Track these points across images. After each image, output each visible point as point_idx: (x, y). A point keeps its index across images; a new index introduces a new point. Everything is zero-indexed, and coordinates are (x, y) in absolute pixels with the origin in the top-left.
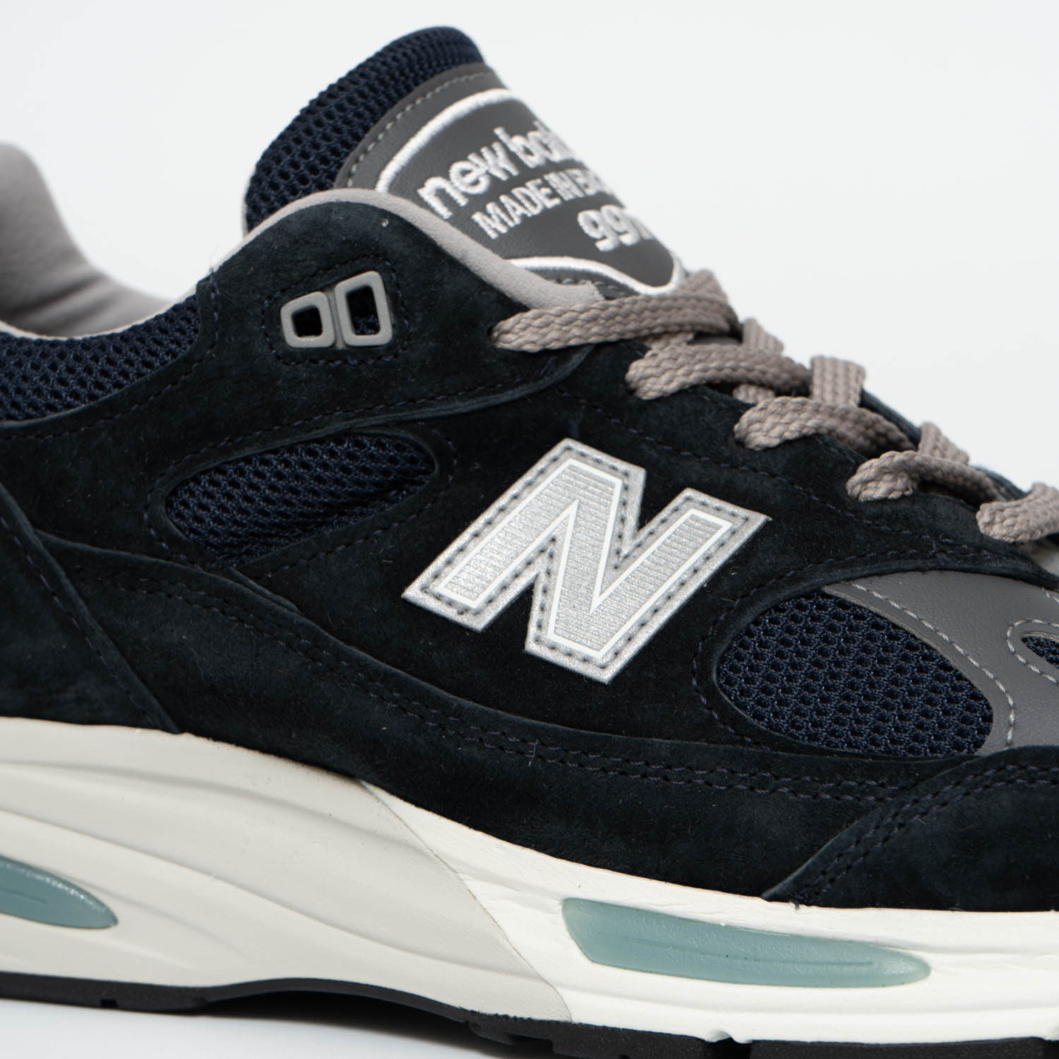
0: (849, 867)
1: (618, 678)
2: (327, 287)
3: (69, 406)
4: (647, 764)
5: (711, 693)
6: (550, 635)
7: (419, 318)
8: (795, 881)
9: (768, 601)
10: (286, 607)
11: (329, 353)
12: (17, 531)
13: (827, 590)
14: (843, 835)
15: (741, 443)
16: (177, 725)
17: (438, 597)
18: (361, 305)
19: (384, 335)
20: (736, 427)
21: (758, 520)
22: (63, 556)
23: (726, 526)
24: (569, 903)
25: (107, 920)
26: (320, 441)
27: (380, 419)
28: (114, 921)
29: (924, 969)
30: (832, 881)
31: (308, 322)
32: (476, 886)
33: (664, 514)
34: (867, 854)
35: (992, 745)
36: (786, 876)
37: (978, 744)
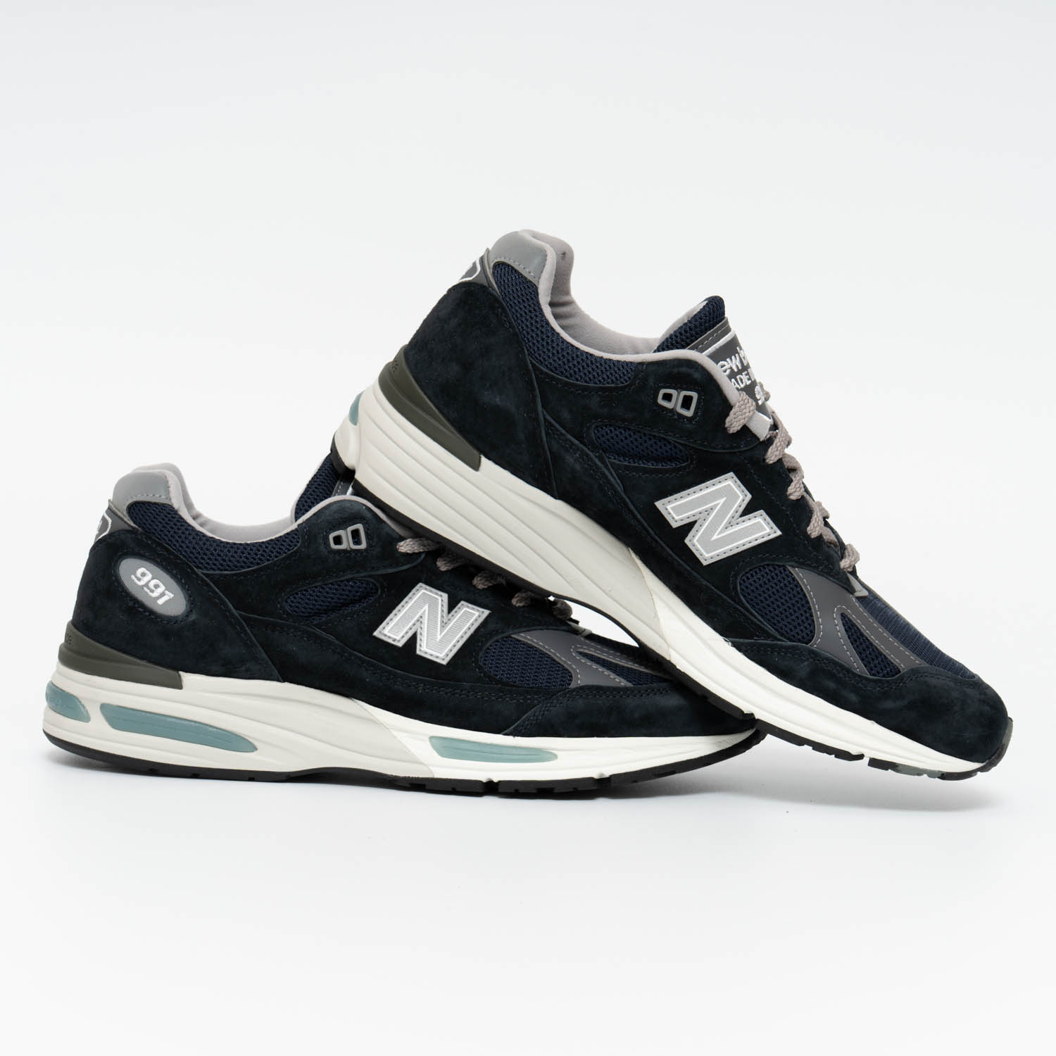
0: (531, 724)
1: (449, 663)
2: (345, 528)
3: (249, 567)
4: (461, 691)
5: (480, 668)
6: (424, 648)
7: (375, 540)
8: (514, 729)
9: (495, 638)
10: (332, 638)
11: (344, 551)
12: (229, 611)
13: (513, 636)
14: (529, 713)
15: (475, 588)
16: (283, 679)
17: (385, 635)
18: (355, 534)
19: (363, 546)
21: (487, 612)
22: (247, 620)
23: (477, 614)
24: (431, 738)
25: (254, 749)
26: (342, 581)
27: (362, 575)
28: (256, 749)
29: (555, 757)
30: (525, 729)
31: (338, 540)
32: (395, 733)
33: (456, 609)
34: (537, 720)
35: (573, 685)
36: (510, 727)
37: (570, 684)
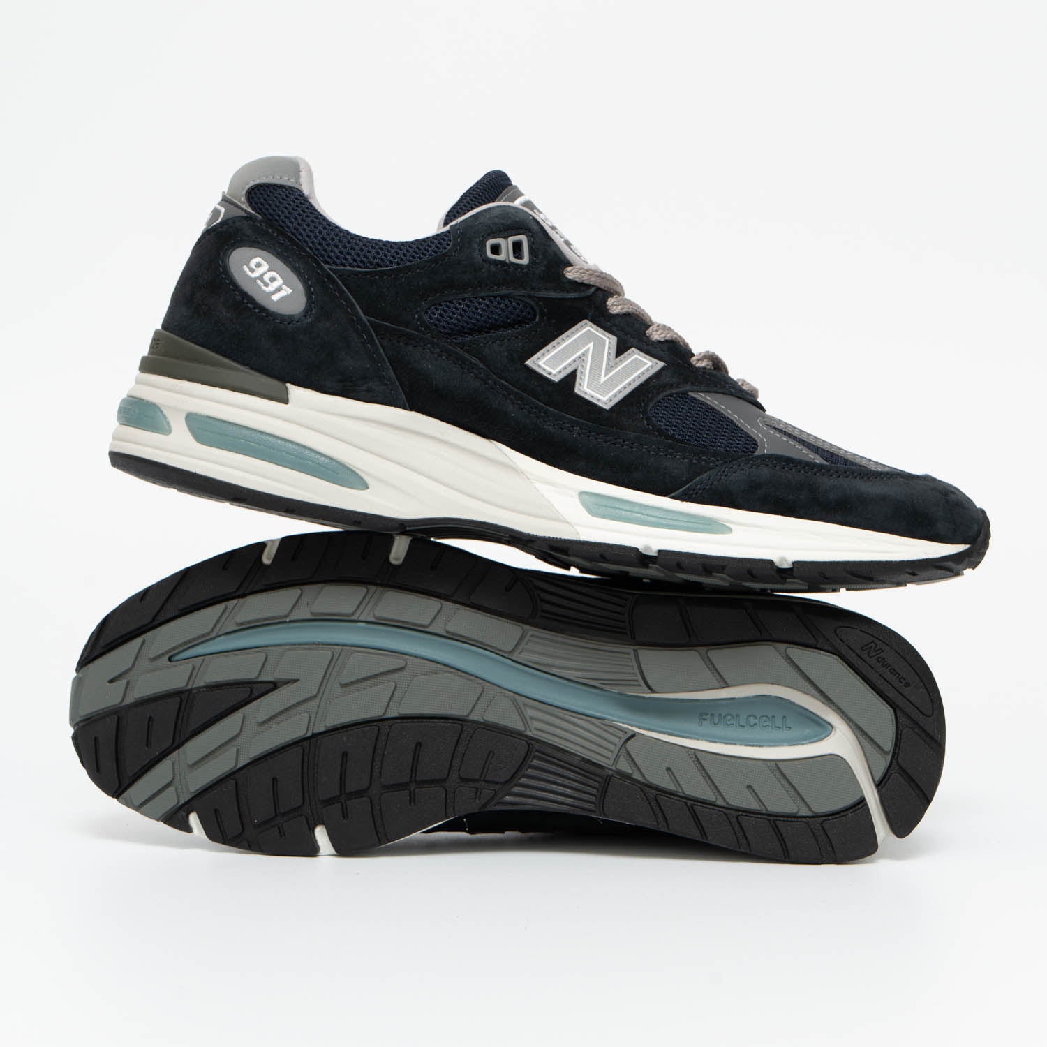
0: (704, 488)
1: (612, 409)
2: (506, 238)
3: (387, 266)
4: (624, 441)
5: (648, 419)
6: (585, 388)
7: (540, 257)
8: (682, 491)
9: (669, 392)
10: (476, 361)
11: (502, 263)
12: (357, 315)
13: (690, 393)
14: (704, 476)
15: (648, 338)
16: (412, 408)
17: (539, 366)
18: (517, 247)
19: (525, 261)
20: (647, 332)
21: (661, 364)
22: (376, 327)
23: (649, 364)
24: (582, 493)
25: (365, 486)
26: (495, 297)
27: (522, 292)
28: (367, 488)
29: (729, 530)
30: (697, 493)
31: (496, 249)
32: (537, 485)
33: (625, 354)
34: (712, 484)
35: (757, 453)
36: (678, 489)
37: (753, 452)
